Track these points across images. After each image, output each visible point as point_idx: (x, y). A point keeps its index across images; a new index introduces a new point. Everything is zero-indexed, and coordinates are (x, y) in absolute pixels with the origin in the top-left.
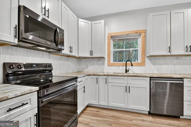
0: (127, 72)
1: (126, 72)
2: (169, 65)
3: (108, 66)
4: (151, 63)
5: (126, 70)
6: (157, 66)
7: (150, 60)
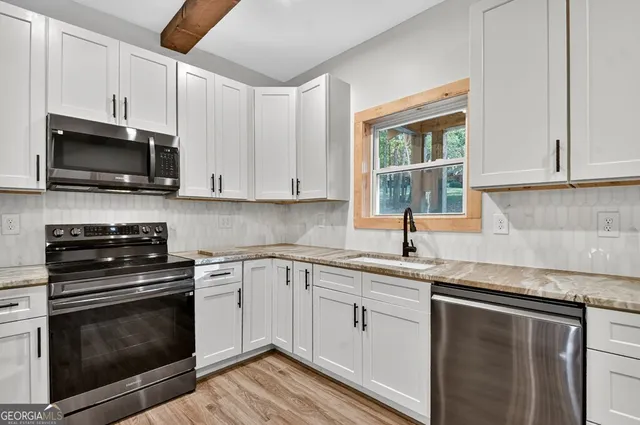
0: (410, 254)
1: (405, 254)
2: (602, 233)
3: (356, 228)
4: (506, 220)
5: (405, 244)
6: (534, 234)
7: (505, 206)
